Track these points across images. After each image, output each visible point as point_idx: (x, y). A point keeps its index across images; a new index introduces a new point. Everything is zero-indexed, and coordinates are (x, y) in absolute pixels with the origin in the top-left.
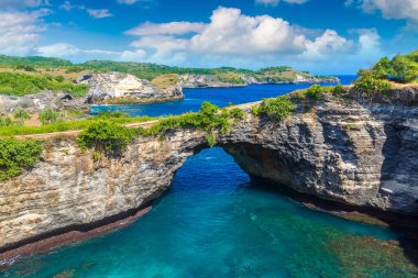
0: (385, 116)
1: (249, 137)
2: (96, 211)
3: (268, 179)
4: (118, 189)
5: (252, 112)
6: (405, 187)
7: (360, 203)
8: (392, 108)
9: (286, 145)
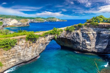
0: (97, 31)
1: (64, 36)
2: (29, 58)
3: (66, 46)
4: (34, 51)
5: (65, 30)
6: (101, 47)
7: (91, 51)
8: (98, 29)
9: (73, 38)
